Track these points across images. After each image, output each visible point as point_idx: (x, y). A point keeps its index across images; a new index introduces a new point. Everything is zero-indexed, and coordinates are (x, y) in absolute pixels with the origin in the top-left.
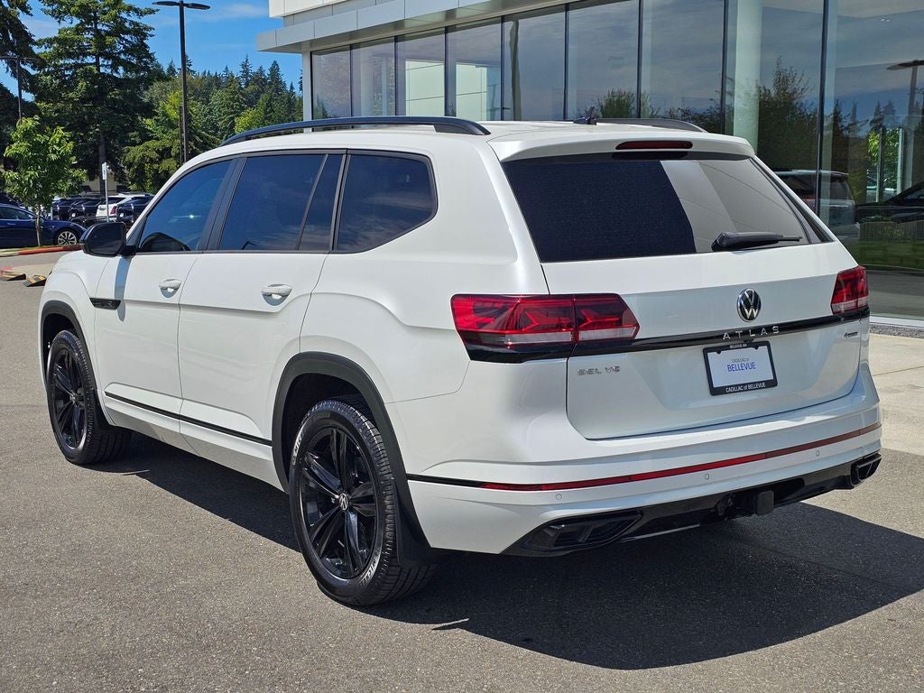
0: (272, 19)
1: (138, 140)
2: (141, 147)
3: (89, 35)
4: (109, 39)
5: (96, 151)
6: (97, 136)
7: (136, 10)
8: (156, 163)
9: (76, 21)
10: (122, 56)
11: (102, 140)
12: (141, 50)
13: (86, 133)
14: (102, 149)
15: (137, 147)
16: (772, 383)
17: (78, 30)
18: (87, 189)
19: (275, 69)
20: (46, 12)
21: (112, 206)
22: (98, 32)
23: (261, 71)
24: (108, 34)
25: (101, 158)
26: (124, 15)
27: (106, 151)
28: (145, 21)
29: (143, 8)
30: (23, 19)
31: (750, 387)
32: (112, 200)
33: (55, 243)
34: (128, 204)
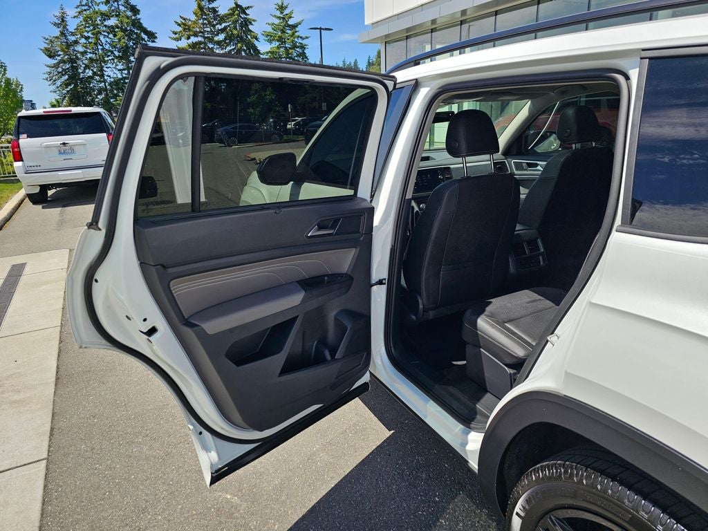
0: (366, 26)
1: (303, 94)
3: (282, 50)
4: (290, 51)
7: (301, 37)
9: (278, 43)
10: (296, 58)
12: (303, 55)
17: (278, 48)
18: (284, 116)
19: (356, 62)
20: (265, 40)
21: (293, 123)
22: (286, 48)
23: (350, 64)
24: (290, 48)
25: (288, 102)
26: (296, 40)
28: (304, 42)
29: (304, 36)
30: (256, 43)
32: (293, 121)
33: (270, 141)
34: (300, 122)
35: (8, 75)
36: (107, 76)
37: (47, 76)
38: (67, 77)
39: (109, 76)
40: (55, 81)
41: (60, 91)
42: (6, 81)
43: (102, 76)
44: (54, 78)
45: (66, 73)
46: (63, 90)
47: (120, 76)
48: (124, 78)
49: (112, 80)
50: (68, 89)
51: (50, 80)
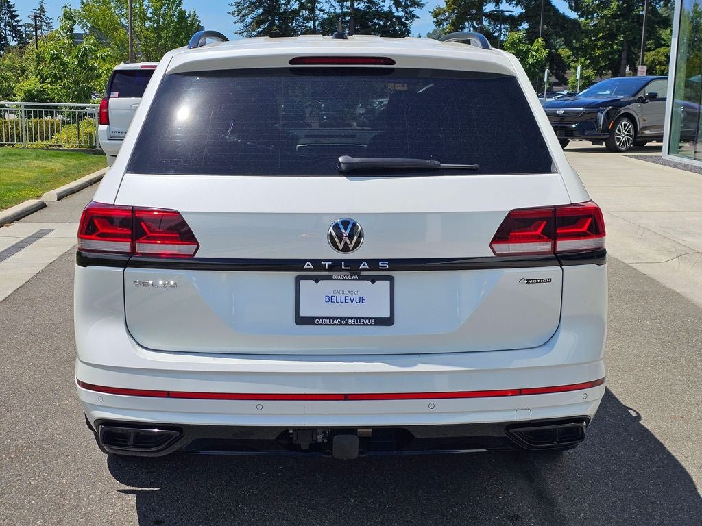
1: (653, 47)
2: (654, 53)
5: (620, 56)
6: (621, 44)
8: (664, 65)
11: (625, 47)
13: (613, 42)
14: (624, 55)
15: (651, 52)
16: (388, 322)
25: (623, 62)
27: (628, 55)
31: (350, 321)
35: (183, 7)
36: (319, 10)
37: (234, 8)
38: (261, 10)
39: (323, 11)
40: (244, 16)
41: (248, 31)
42: (179, 14)
43: (312, 10)
44: (243, 12)
45: (260, 6)
46: (253, 30)
47: (338, 11)
48: (344, 14)
49: (326, 16)
50: (260, 30)
51: (238, 16)
